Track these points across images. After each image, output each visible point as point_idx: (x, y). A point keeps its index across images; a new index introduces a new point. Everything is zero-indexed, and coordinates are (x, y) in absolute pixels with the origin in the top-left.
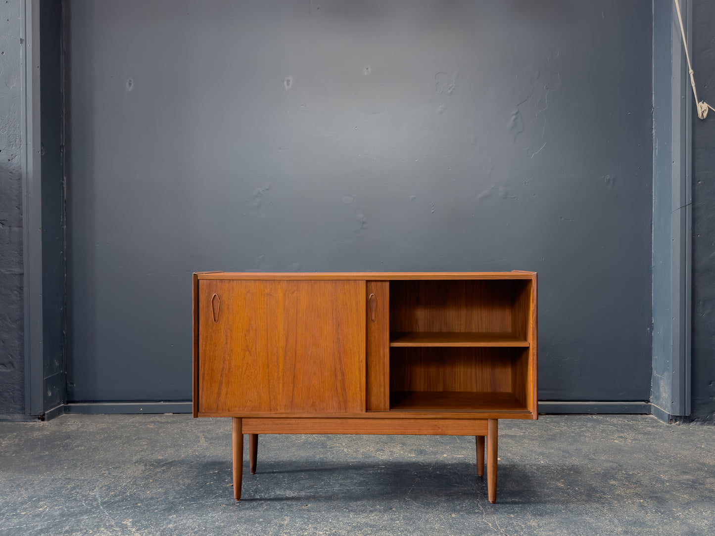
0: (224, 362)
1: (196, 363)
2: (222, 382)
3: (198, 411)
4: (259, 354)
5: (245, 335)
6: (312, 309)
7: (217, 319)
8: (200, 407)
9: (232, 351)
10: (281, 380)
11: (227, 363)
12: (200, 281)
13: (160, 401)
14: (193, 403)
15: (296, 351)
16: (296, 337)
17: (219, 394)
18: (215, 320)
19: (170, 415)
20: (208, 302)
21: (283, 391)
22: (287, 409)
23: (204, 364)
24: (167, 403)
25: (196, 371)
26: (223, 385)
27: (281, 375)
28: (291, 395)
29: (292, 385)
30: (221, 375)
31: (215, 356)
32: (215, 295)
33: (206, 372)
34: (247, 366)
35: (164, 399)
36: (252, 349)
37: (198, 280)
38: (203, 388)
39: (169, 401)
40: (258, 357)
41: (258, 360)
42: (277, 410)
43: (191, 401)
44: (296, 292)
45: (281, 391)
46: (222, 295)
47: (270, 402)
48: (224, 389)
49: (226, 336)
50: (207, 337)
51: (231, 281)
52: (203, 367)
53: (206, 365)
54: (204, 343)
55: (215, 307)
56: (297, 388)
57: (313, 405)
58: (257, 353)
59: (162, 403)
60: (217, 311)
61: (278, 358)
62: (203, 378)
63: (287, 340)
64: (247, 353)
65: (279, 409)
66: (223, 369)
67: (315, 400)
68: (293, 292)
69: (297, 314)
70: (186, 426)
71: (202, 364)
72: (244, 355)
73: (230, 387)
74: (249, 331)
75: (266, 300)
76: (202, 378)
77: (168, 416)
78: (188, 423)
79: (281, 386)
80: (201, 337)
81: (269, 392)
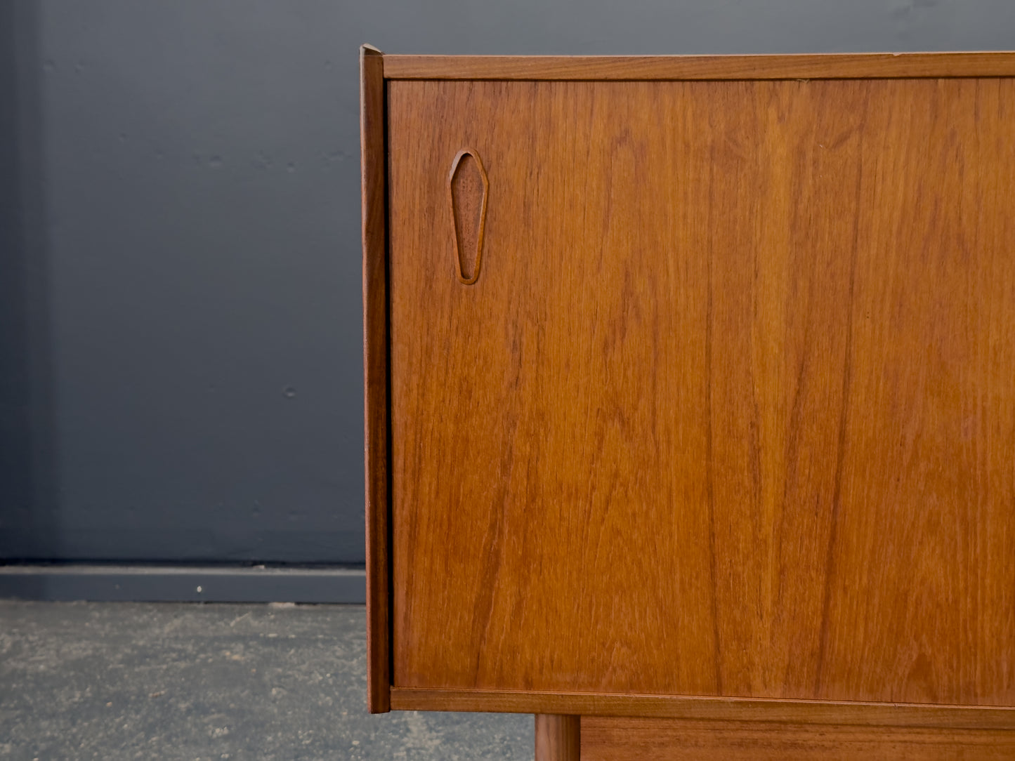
0: (505, 468)
1: (382, 472)
2: (497, 553)
3: (391, 680)
4: (668, 431)
5: (605, 346)
6: (934, 222)
7: (471, 271)
8: (398, 665)
9: (541, 415)
10: (771, 553)
11: (520, 471)
12: (395, 88)
13: (255, 563)
14: (366, 573)
15: (843, 422)
16: (848, 355)
17: (483, 608)
18: (464, 275)
19: (289, 611)
20: (432, 186)
21: (777, 602)
22: (798, 685)
23: (417, 474)
24: (278, 572)
25: (382, 504)
26: (504, 569)
27: (768, 530)
28: (818, 622)
29: (822, 578)
30: (493, 526)
31: (467, 440)
32: (465, 157)
33: (425, 511)
34: (613, 486)
35: (269, 558)
36: (635, 408)
37: (386, 81)
38: (410, 583)
39: (283, 564)
40: (663, 447)
41: (663, 458)
42: (750, 688)
43: (360, 565)
44: (854, 140)
45: (768, 604)
46: (500, 155)
47: (717, 647)
48: (506, 583)
49: (516, 346)
50: (428, 352)
51: (542, 86)
52: (410, 489)
53: (426, 479)
54: (415, 379)
55: (463, 212)
56: (845, 589)
57: (921, 668)
58: (660, 428)
59: (261, 571)
60: (473, 233)
61: (756, 451)
62: (413, 537)
63: (802, 369)
64: (613, 429)
65: (757, 683)
66: (499, 504)
67: (929, 651)
68: (842, 139)
69: (854, 248)
70: (345, 657)
71: (409, 475)
72: (600, 436)
73: (534, 578)
74: (624, 330)
75: (705, 176)
76: (405, 537)
77: (281, 612)
78: (349, 644)
79: (769, 577)
80: (398, 349)
81: (714, 610)
